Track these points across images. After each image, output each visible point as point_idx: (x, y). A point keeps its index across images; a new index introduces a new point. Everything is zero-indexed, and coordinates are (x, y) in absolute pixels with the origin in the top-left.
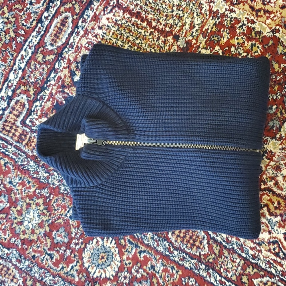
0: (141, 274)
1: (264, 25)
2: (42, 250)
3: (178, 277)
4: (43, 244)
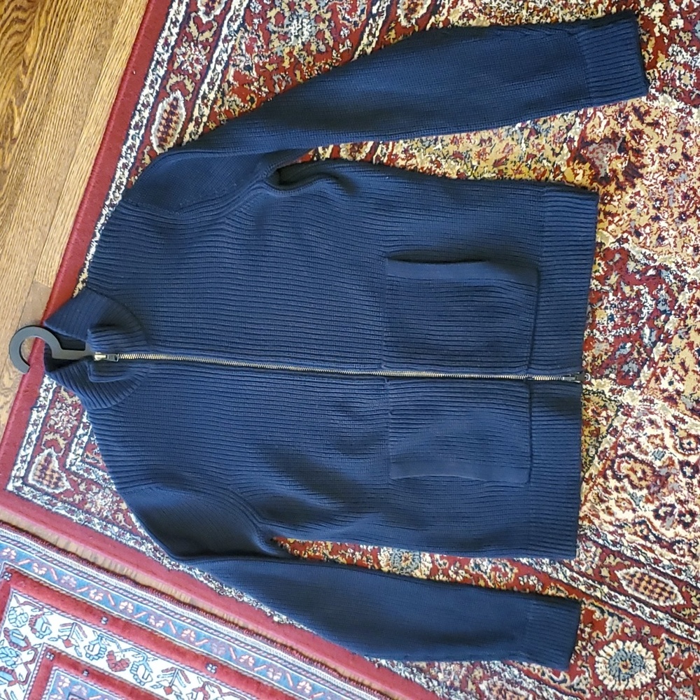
0: (462, 576)
1: (605, 233)
3: (513, 576)
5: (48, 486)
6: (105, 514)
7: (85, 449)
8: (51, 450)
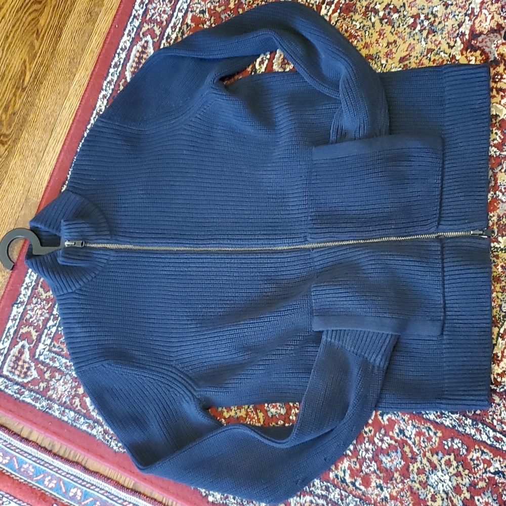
0: (387, 443)
1: (499, 106)
3: (437, 440)
4: (254, 420)
5: (19, 376)
6: (64, 400)
7: (53, 339)
8: (25, 342)
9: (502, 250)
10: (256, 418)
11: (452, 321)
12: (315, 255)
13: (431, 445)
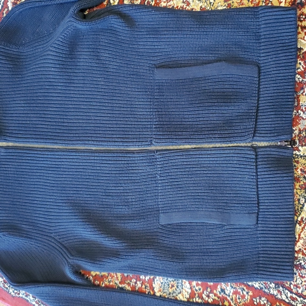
0: (212, 298)
1: (302, 41)
2: (114, 284)
3: (249, 297)
4: (114, 278)
9: (301, 157)
10: (115, 277)
11: (264, 213)
12: (158, 157)
13: (244, 301)
